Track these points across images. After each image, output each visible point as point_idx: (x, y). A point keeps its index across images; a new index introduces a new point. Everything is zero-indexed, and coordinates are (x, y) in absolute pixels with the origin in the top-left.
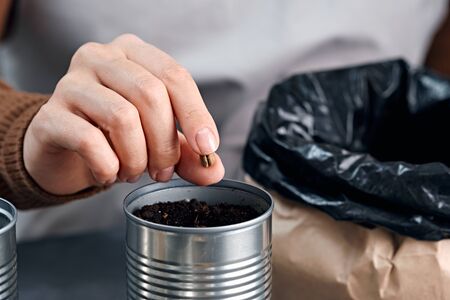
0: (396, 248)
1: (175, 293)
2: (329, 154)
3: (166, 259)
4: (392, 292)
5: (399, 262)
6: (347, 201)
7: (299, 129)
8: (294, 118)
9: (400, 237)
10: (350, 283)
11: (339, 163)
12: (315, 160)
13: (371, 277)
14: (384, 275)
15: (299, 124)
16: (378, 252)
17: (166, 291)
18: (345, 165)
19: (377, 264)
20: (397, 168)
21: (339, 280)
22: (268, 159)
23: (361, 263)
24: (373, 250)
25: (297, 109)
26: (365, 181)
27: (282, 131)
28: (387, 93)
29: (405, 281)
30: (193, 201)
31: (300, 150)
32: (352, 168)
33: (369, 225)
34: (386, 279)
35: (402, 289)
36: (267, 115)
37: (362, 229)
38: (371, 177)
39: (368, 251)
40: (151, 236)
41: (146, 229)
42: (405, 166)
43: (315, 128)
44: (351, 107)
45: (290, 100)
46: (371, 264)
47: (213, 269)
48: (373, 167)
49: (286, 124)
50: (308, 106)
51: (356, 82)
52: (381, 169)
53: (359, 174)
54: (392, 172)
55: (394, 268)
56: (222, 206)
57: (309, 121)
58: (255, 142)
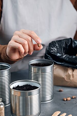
0: (73, 71)
1: (38, 80)
2: (61, 55)
3: (36, 72)
4: (73, 79)
5: (74, 73)
6: (65, 63)
7: (55, 51)
8: (54, 49)
9: (74, 69)
10: (65, 77)
11: (63, 56)
12: (59, 56)
13: (69, 76)
14: (71, 76)
15: (55, 50)
16: (70, 72)
17: (36, 79)
18: (64, 56)
19: (70, 74)
20: (73, 57)
21: (63, 77)
22: (50, 56)
23: (67, 74)
24: (69, 71)
25: (54, 47)
26: (68, 59)
27: (52, 51)
28: (69, 44)
29: (75, 76)
30: (39, 63)
31: (56, 54)
32: (65, 57)
33: (68, 67)
34: (72, 76)
35: (74, 78)
36: (49, 48)
37: (67, 68)
38: (69, 58)
39: (68, 71)
40: (33, 68)
41: (32, 67)
42: (74, 56)
43: (57, 51)
44: (63, 47)
45: (52, 46)
46: (69, 74)
47: (44, 74)
48: (69, 57)
49: (52, 50)
50: (55, 47)
51: (63, 42)
52: (70, 57)
53: (66, 58)
54: (72, 57)
55: (73, 74)
56: (44, 64)
57: (56, 49)
58: (47, 53)
